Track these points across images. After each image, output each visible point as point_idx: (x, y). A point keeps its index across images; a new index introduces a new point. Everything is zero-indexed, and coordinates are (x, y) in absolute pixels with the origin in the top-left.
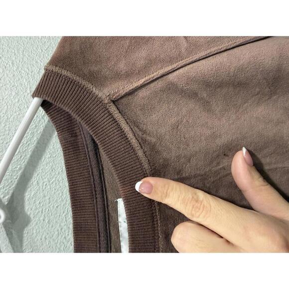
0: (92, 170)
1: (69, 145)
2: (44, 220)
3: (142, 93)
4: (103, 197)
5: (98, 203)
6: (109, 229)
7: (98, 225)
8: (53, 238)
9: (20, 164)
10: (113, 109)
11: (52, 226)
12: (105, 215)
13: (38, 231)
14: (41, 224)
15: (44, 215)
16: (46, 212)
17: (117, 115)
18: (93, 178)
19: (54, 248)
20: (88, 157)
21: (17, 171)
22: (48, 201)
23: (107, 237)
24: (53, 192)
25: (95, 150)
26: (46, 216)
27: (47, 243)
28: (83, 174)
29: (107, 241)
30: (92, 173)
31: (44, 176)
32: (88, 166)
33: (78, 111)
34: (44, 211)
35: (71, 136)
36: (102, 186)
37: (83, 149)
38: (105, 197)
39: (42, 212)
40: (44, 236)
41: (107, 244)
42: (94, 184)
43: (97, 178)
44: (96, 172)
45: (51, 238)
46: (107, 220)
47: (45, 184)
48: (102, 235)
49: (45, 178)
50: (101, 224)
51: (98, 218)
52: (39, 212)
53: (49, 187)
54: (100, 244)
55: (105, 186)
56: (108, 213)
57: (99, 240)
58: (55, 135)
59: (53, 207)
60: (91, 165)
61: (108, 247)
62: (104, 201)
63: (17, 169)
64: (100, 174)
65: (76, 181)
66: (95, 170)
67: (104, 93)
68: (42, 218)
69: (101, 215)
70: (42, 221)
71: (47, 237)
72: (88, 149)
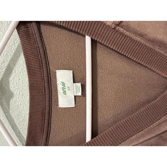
0: (39, 50)
1: (23, 33)
2: (19, 94)
4: (47, 68)
5: (44, 71)
6: (51, 87)
7: (44, 85)
8: (25, 104)
9: (3, 59)
11: (25, 98)
12: (48, 79)
13: (16, 100)
14: (17, 96)
15: (20, 91)
16: (21, 89)
18: (40, 55)
19: (26, 110)
20: (36, 41)
21: (1, 63)
22: (22, 82)
23: (50, 92)
24: (25, 77)
25: (41, 37)
26: (21, 91)
27: (22, 107)
28: (34, 53)
29: (50, 95)
30: (40, 52)
31: (19, 67)
32: (37, 48)
34: (19, 88)
35: (25, 27)
36: (46, 61)
37: (32, 36)
38: (48, 68)
39: (18, 89)
40: (19, 103)
41: (50, 96)
42: (41, 59)
43: (42, 55)
44: (42, 52)
45: (24, 104)
46: (50, 82)
47: (19, 72)
48: (46, 91)
49: (20, 68)
50: (46, 84)
51: (44, 80)
52: (16, 89)
53: (22, 74)
54: (45, 96)
55: (48, 61)
56: (50, 78)
57: (45, 94)
59: (25, 86)
60: (38, 47)
61: (50, 98)
62: (48, 70)
63: (1, 62)
64: (44, 53)
65: (30, 57)
66: (41, 50)
68: (18, 93)
69: (46, 78)
70: (18, 95)
71: (21, 104)
72: (36, 36)
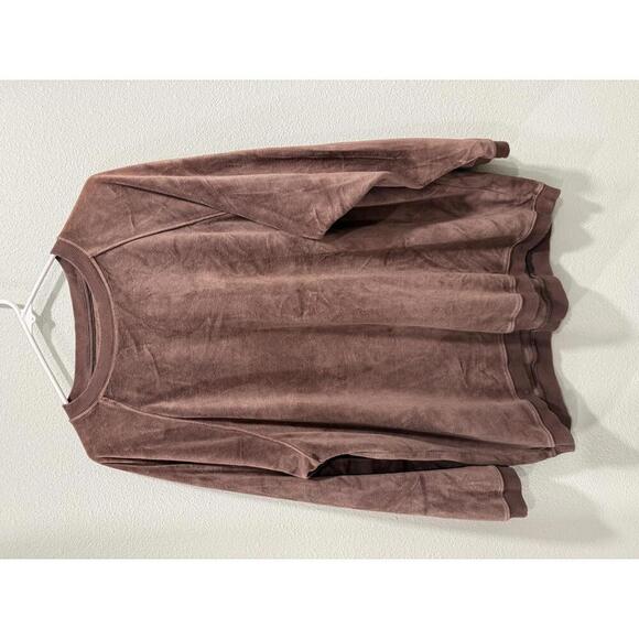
3: (109, 253)
10: (94, 261)
17: (96, 265)
33: (76, 262)
58: (67, 282)
67: (89, 253)
